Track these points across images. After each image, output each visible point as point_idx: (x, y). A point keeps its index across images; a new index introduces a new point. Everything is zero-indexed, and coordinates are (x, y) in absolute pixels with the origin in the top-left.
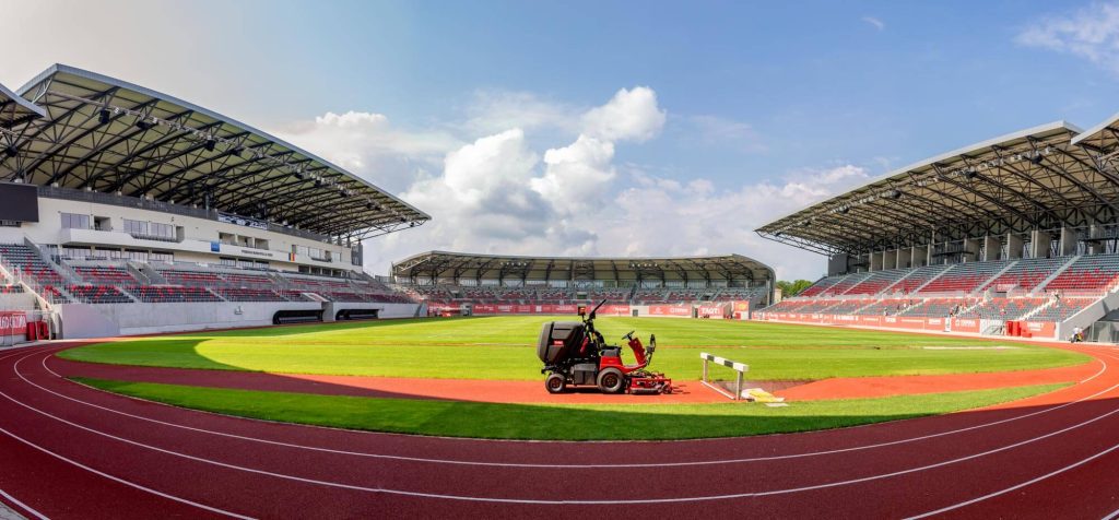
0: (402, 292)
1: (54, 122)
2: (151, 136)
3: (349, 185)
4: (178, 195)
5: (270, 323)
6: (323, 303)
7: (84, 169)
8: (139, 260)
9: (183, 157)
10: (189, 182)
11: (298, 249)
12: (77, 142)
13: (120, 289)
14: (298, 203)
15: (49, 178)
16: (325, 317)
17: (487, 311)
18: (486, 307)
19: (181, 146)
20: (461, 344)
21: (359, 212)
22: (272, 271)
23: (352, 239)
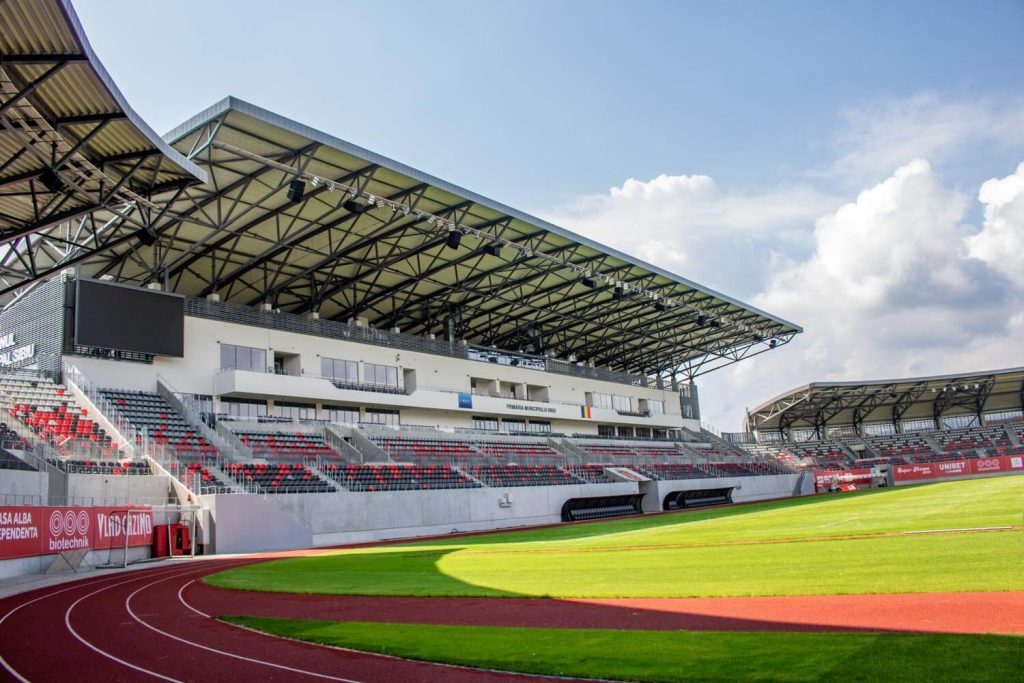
0: (768, 456)
1: (219, 194)
2: (365, 225)
3: (667, 291)
4: (405, 320)
5: (557, 520)
6: (641, 484)
7: (261, 273)
8: (345, 423)
9: (413, 259)
10: (423, 298)
11: (596, 398)
12: (253, 230)
13: (315, 471)
14: (591, 326)
15: (205, 285)
16: (646, 507)
17: (919, 475)
18: (916, 469)
19: (409, 241)
20: (880, 534)
21: (685, 332)
22: (555, 435)
23: (679, 377)
